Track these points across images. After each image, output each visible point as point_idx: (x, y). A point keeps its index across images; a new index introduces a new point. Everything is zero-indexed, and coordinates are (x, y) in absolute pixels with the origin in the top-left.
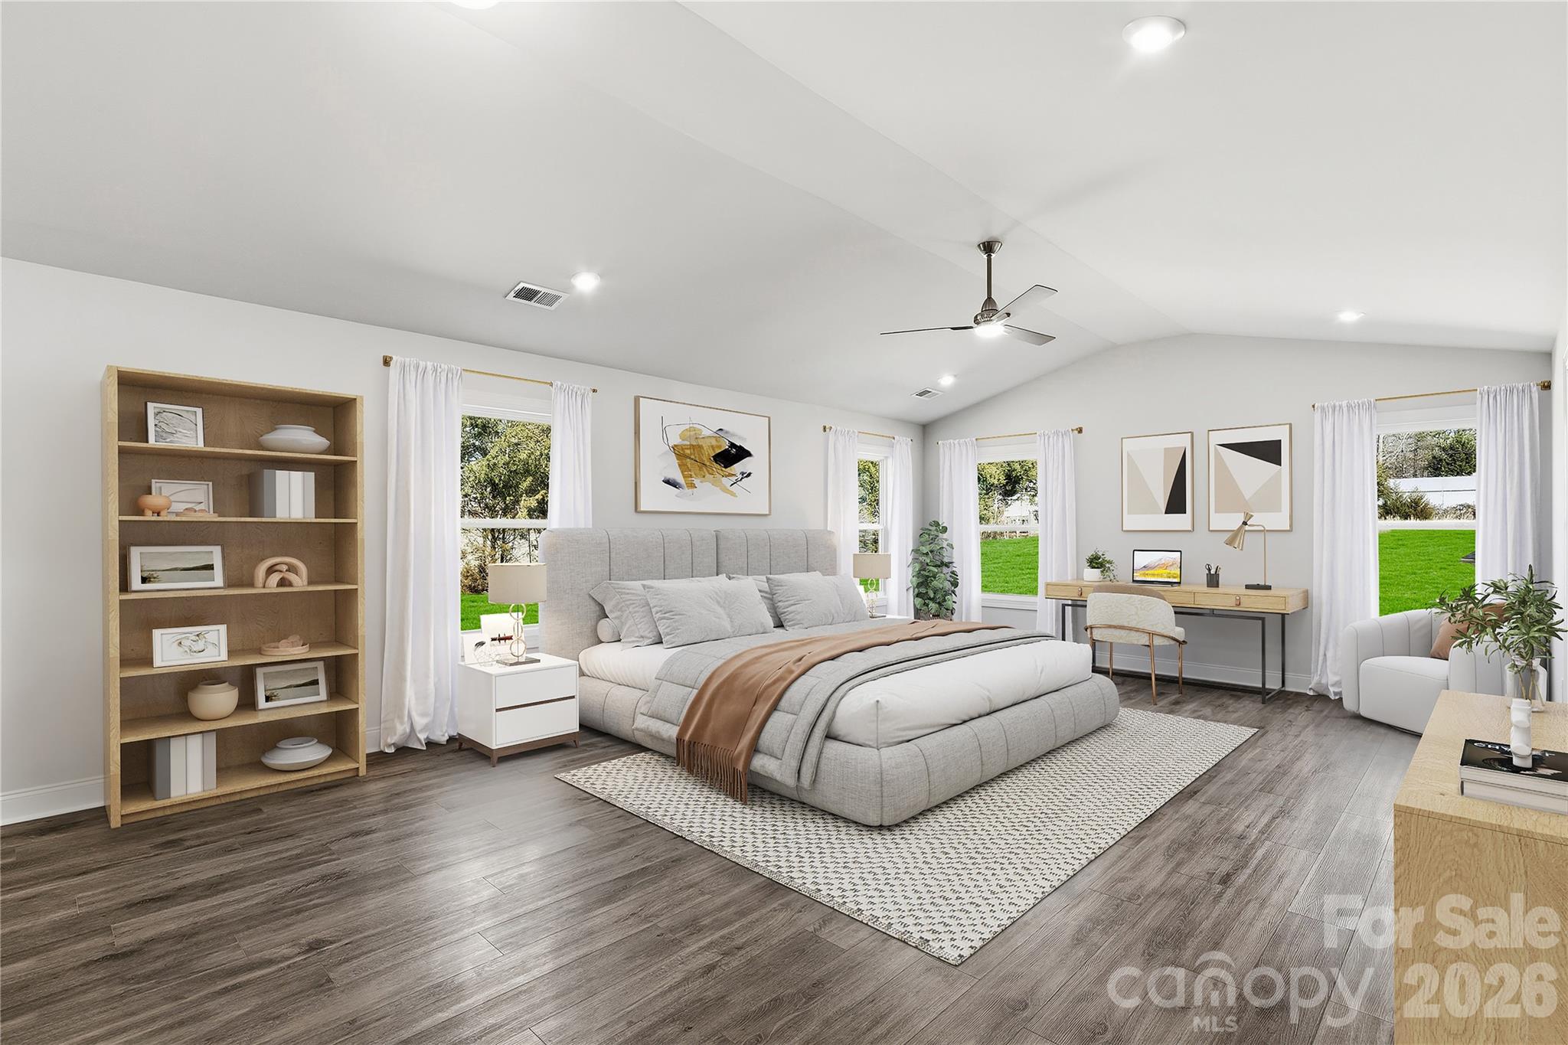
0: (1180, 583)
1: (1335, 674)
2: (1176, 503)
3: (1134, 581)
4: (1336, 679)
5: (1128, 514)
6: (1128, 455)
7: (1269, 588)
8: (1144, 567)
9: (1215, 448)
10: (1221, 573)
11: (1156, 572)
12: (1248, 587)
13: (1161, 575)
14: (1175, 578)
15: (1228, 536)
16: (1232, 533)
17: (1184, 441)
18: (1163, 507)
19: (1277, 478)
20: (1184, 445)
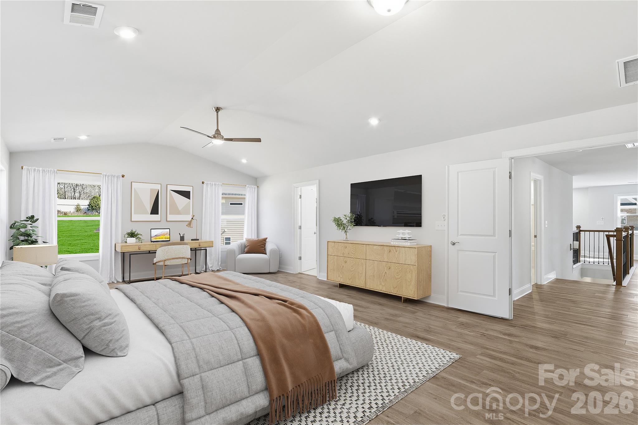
0: (170, 241)
1: (211, 264)
2: (155, 210)
3: (151, 241)
4: (211, 265)
5: (134, 214)
6: (134, 189)
7: (198, 240)
8: (156, 235)
9: (170, 192)
10: (185, 236)
11: (160, 237)
12: (192, 240)
13: (163, 238)
14: (168, 239)
15: (187, 223)
16: (188, 222)
17: (158, 187)
18: (150, 212)
19: (189, 203)
20: (158, 189)
